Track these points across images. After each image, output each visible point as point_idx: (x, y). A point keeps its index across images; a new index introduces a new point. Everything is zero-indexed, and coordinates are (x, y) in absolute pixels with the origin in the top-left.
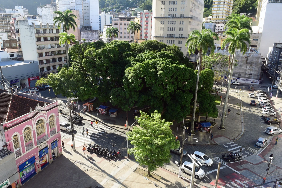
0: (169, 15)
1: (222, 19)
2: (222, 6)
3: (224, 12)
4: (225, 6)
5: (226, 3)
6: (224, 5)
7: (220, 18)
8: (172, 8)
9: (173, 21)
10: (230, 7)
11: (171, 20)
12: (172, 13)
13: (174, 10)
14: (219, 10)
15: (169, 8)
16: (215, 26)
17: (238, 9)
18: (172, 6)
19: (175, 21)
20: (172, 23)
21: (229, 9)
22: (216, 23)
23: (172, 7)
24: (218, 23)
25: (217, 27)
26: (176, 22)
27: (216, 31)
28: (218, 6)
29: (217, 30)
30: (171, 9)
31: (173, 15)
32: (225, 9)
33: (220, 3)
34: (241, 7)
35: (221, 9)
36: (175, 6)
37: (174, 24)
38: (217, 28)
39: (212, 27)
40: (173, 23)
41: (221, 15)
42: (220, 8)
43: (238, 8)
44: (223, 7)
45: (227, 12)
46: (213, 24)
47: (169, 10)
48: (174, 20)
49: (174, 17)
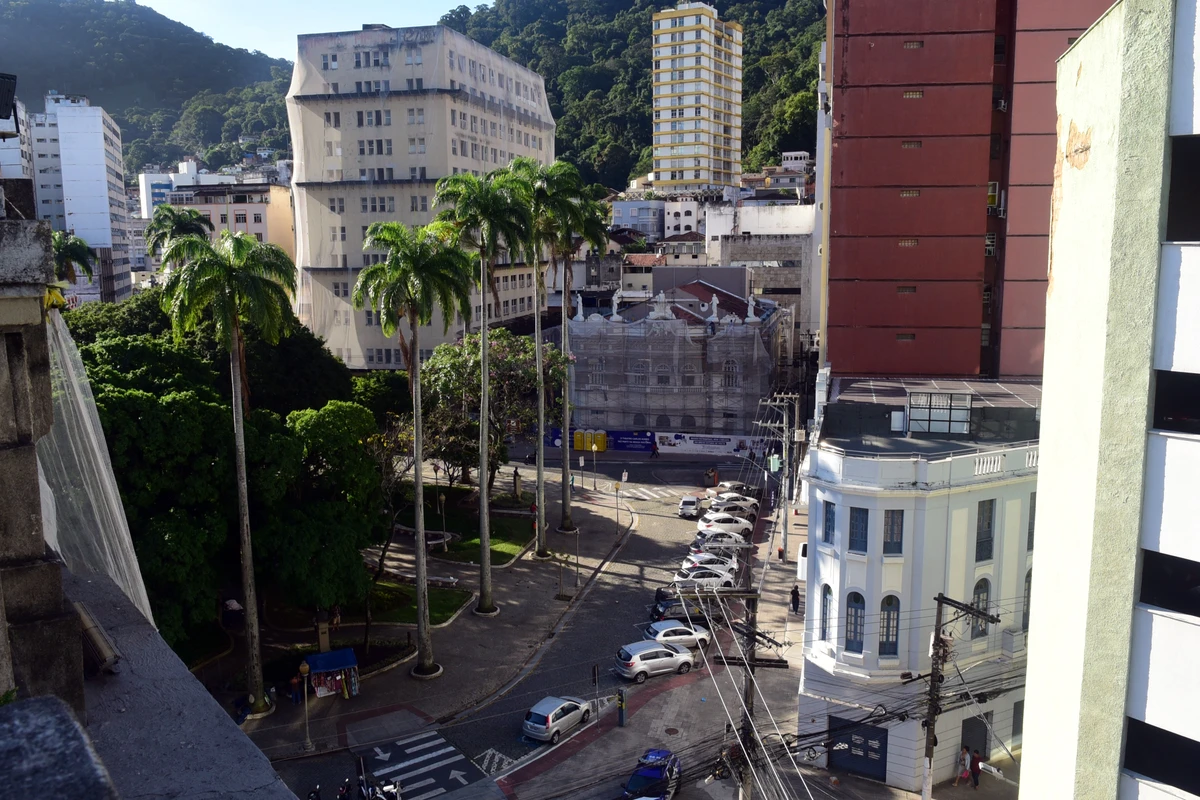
0: (363, 172)
1: (698, 181)
2: (689, 126)
3: (703, 150)
4: (704, 125)
5: (704, 113)
6: (698, 119)
7: (689, 176)
8: (371, 143)
9: (382, 200)
10: (727, 129)
11: (370, 192)
12: (373, 162)
13: (380, 152)
14: (682, 143)
15: (361, 143)
16: (661, 215)
17: (776, 138)
18: (370, 133)
19: (392, 199)
20: (378, 208)
21: (728, 141)
22: (665, 199)
23: (370, 139)
24: (674, 199)
25: (672, 215)
26: (397, 203)
27: (668, 233)
28: (673, 127)
29: (672, 228)
30: (367, 148)
31: (381, 171)
32: (704, 138)
33: (681, 114)
34: (786, 128)
35: (689, 138)
36: (384, 133)
37: (387, 208)
38: (670, 221)
39: (650, 219)
40: (383, 208)
41: (690, 163)
42: (681, 134)
43: (775, 132)
44: (697, 132)
45: (717, 151)
46: (654, 204)
47: (362, 152)
48: (386, 192)
49: (383, 179)
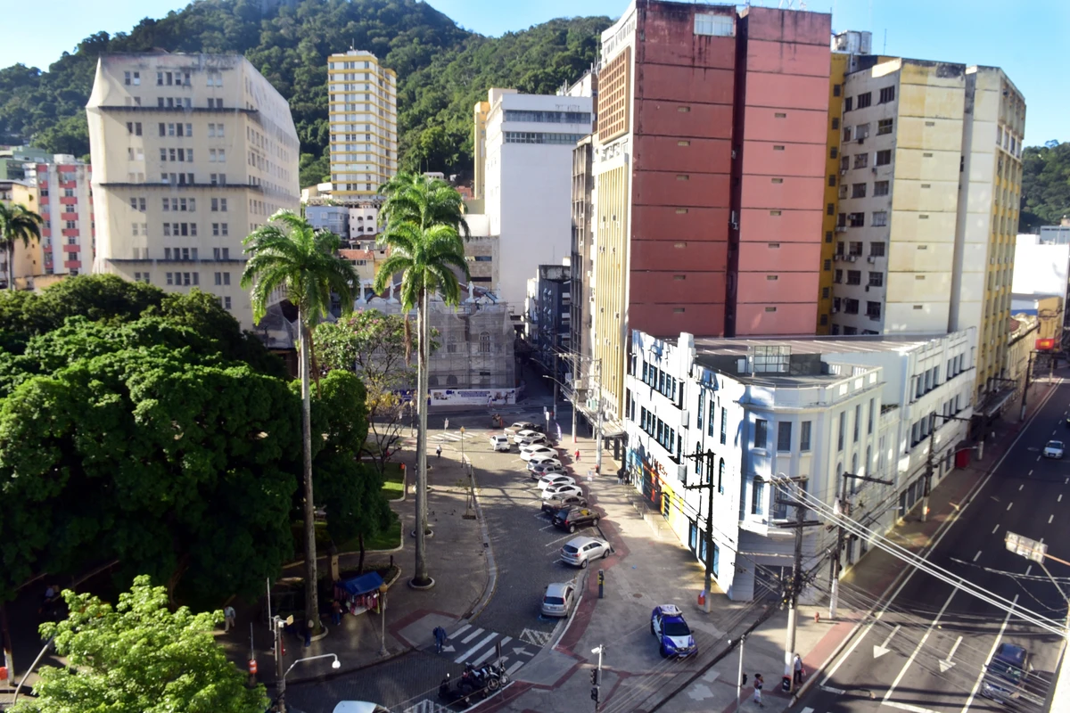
0: (164, 176)
1: (369, 192)
2: (361, 148)
3: (373, 168)
4: (373, 148)
5: (373, 138)
6: (368, 144)
7: (362, 188)
8: (172, 151)
9: (183, 200)
10: (388, 152)
11: (175, 194)
12: (177, 168)
13: (182, 159)
14: (355, 161)
15: (163, 150)
16: (347, 217)
17: (416, 161)
18: (172, 142)
19: (193, 200)
20: (179, 207)
21: (388, 161)
22: (351, 206)
23: (172, 147)
24: (357, 206)
25: (356, 219)
26: (198, 203)
27: (354, 234)
28: (348, 148)
29: (356, 229)
30: (168, 155)
31: (182, 176)
32: (373, 158)
33: (354, 138)
34: (424, 153)
35: (361, 158)
36: (185, 143)
37: (188, 208)
38: (354, 224)
39: (339, 222)
40: (184, 208)
41: (362, 178)
42: (354, 154)
43: (416, 156)
44: (368, 154)
45: (382, 168)
46: (341, 210)
47: (164, 158)
48: (188, 194)
49: (185, 182)
